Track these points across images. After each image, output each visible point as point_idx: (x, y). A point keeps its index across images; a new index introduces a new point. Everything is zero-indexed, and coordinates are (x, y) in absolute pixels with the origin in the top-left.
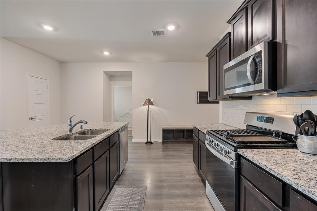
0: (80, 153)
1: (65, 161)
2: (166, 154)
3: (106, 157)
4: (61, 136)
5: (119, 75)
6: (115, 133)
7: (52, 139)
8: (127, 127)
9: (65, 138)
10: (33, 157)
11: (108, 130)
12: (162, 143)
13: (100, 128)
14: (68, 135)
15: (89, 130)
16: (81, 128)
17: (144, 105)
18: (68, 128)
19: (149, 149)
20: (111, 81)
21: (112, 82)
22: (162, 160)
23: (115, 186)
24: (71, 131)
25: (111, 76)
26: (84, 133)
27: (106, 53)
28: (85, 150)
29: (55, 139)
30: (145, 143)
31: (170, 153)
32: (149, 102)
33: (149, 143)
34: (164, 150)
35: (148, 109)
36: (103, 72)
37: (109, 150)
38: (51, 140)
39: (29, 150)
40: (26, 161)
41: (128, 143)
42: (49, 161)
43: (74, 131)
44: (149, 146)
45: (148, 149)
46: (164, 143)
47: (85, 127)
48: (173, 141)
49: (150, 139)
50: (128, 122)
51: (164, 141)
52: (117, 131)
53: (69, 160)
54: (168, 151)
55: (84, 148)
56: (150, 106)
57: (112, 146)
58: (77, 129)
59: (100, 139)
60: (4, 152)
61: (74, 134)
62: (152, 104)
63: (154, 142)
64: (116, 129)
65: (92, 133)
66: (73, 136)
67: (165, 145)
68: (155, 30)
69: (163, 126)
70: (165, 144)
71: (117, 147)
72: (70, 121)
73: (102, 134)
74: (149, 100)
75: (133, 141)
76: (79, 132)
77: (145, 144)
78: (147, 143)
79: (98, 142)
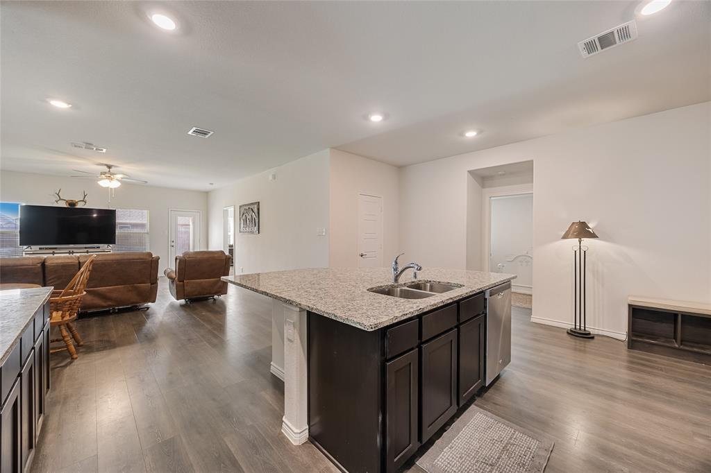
0: (391, 321)
1: (366, 329)
2: (638, 380)
3: (451, 341)
4: (381, 287)
5: (500, 173)
6: (475, 295)
7: (368, 290)
8: (509, 286)
9: (387, 290)
10: (333, 312)
11: (461, 286)
12: (626, 344)
13: (446, 281)
14: (392, 286)
15: (427, 282)
16: (415, 277)
17: (565, 237)
18: (392, 274)
19: (580, 351)
20: (483, 187)
21: (487, 190)
22: (621, 394)
23: (473, 407)
24: (396, 280)
25: (483, 178)
26: (418, 286)
27: (471, 134)
28: (403, 318)
29: (371, 290)
30: (568, 333)
31: (657, 381)
32: (583, 230)
33: (581, 335)
34: (633, 365)
35: (577, 249)
36: (466, 172)
37: (458, 327)
38: (365, 290)
39: (335, 301)
40: (325, 315)
41: (512, 320)
42: (347, 323)
43: (402, 280)
44: (579, 343)
45: (575, 349)
46: (632, 344)
47: (422, 277)
48: (675, 348)
49: (582, 325)
50: (513, 276)
51: (633, 340)
52: (482, 292)
53: (372, 330)
54: (649, 373)
55: (401, 314)
56: (587, 242)
57: (466, 321)
58: (407, 278)
59: (436, 302)
60: (311, 298)
61: (401, 285)
62: (593, 236)
63: (598, 335)
64: (476, 287)
65: (432, 289)
66: (399, 289)
67: (636, 353)
68: (595, 37)
69: (629, 296)
70: (640, 350)
71: (480, 325)
72: (396, 263)
73: (444, 294)
74: (583, 225)
75: (533, 320)
76: (409, 284)
77: (566, 334)
78: (575, 332)
79: (430, 308)
